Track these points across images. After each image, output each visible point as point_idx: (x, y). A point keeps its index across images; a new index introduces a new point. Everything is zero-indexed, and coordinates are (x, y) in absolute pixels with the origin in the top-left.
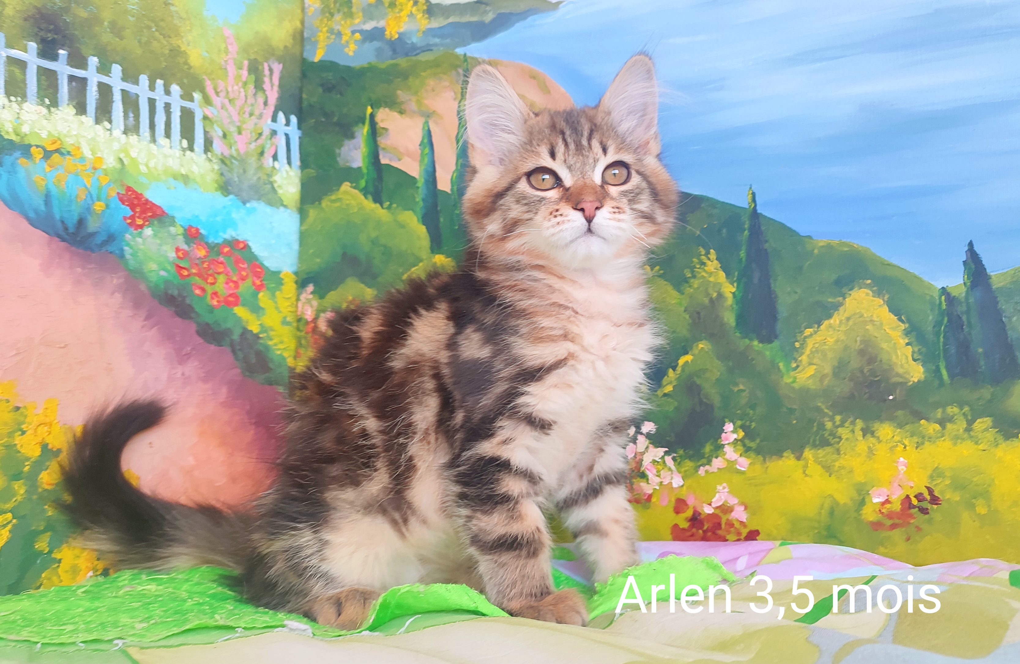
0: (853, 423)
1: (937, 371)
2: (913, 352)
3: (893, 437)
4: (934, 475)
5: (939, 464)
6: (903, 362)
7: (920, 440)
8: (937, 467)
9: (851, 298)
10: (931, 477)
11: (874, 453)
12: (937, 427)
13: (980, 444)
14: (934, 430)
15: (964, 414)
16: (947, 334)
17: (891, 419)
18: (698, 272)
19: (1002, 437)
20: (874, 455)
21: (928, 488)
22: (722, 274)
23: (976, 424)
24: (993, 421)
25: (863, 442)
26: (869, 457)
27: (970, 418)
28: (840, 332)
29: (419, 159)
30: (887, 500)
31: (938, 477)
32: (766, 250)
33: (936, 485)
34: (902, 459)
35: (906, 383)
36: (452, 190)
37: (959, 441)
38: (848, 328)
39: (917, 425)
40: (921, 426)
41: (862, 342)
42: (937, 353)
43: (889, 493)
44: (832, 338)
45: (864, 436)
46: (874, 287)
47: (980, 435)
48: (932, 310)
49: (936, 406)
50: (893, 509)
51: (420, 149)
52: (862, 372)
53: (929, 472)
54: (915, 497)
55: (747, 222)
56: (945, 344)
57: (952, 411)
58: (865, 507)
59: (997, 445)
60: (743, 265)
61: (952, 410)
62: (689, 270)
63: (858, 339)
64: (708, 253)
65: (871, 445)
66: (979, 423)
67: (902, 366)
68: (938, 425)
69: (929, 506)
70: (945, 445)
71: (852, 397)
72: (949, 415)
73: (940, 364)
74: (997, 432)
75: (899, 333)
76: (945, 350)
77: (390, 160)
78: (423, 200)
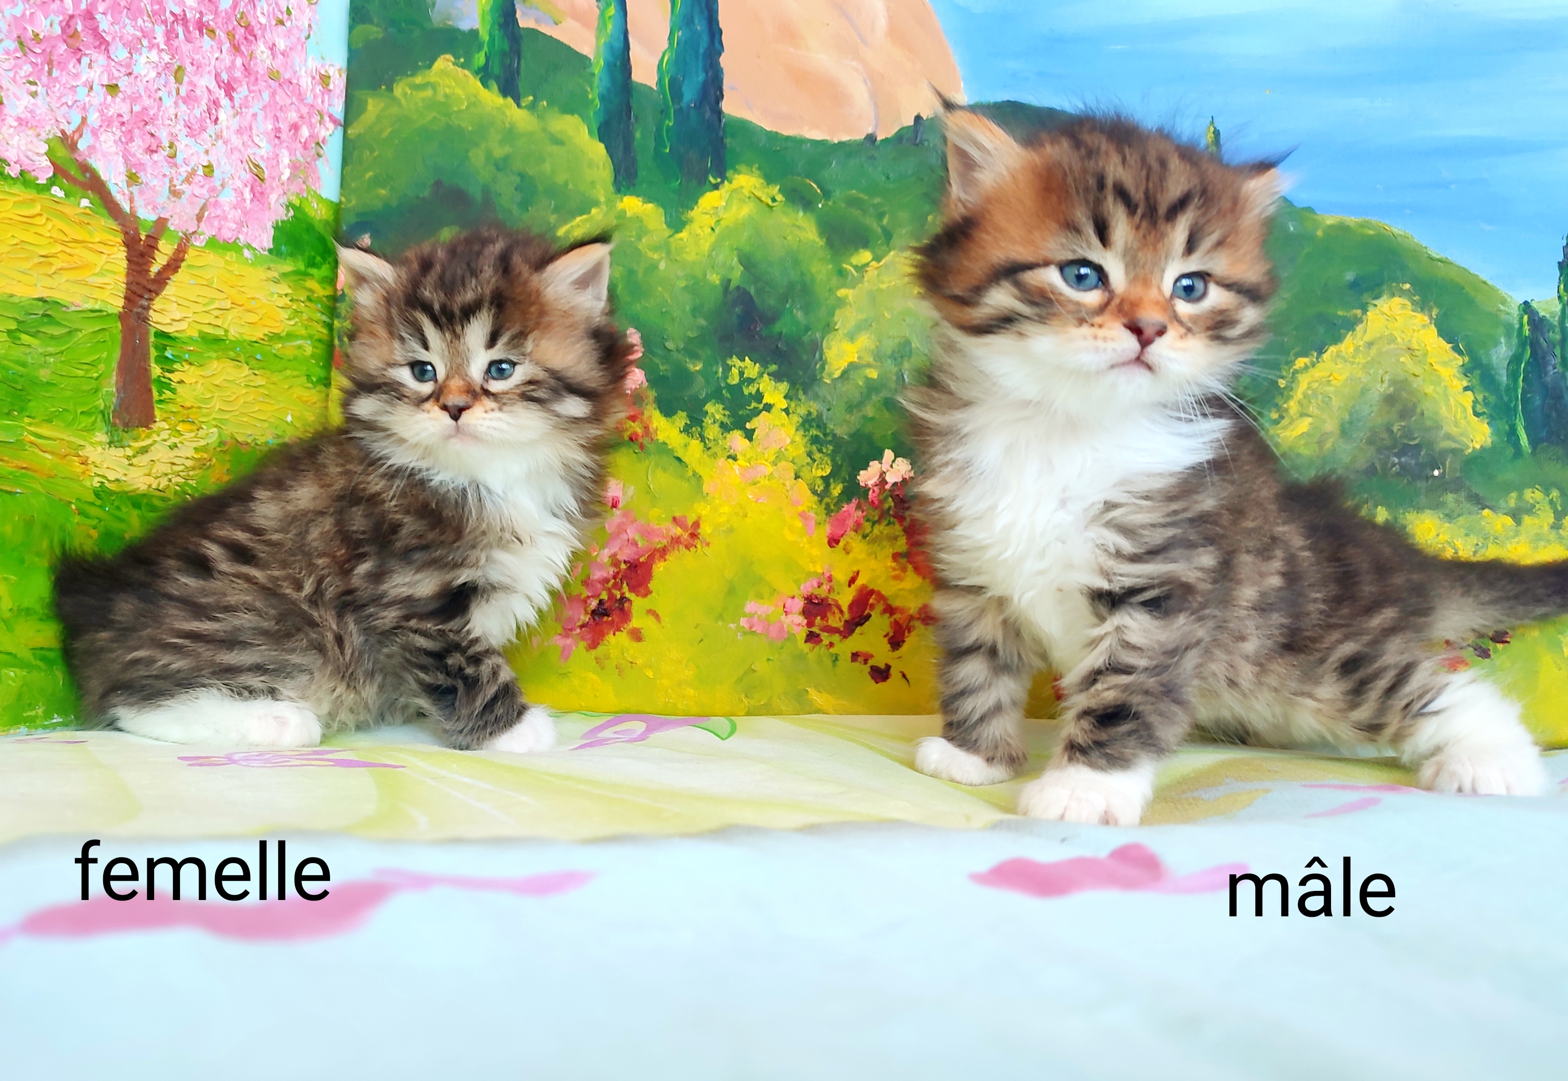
1: (1512, 433)
2: (1475, 402)
3: (1438, 535)
6: (1459, 418)
7: (1479, 540)
9: (1376, 311)
12: (1509, 521)
14: (1503, 526)
15: (1551, 502)
16: (1530, 376)
17: (1436, 506)
27: (1559, 508)
28: (1355, 366)
29: (596, 24)
35: (1463, 450)
36: (660, 82)
37: (1542, 543)
38: (1369, 358)
39: (1476, 517)
40: (1482, 518)
41: (1393, 382)
42: (1512, 405)
44: (1342, 375)
46: (1414, 295)
48: (1507, 337)
49: (1507, 488)
51: (598, 7)
52: (1389, 431)
56: (1525, 392)
57: (1532, 498)
61: (1532, 495)
63: (1387, 378)
67: (1456, 425)
68: (1509, 518)
69: (1490, 645)
70: (1521, 548)
71: (1371, 470)
72: (1528, 502)
73: (1517, 421)
75: (1455, 371)
76: (1525, 401)
77: (537, 21)
78: (602, 98)
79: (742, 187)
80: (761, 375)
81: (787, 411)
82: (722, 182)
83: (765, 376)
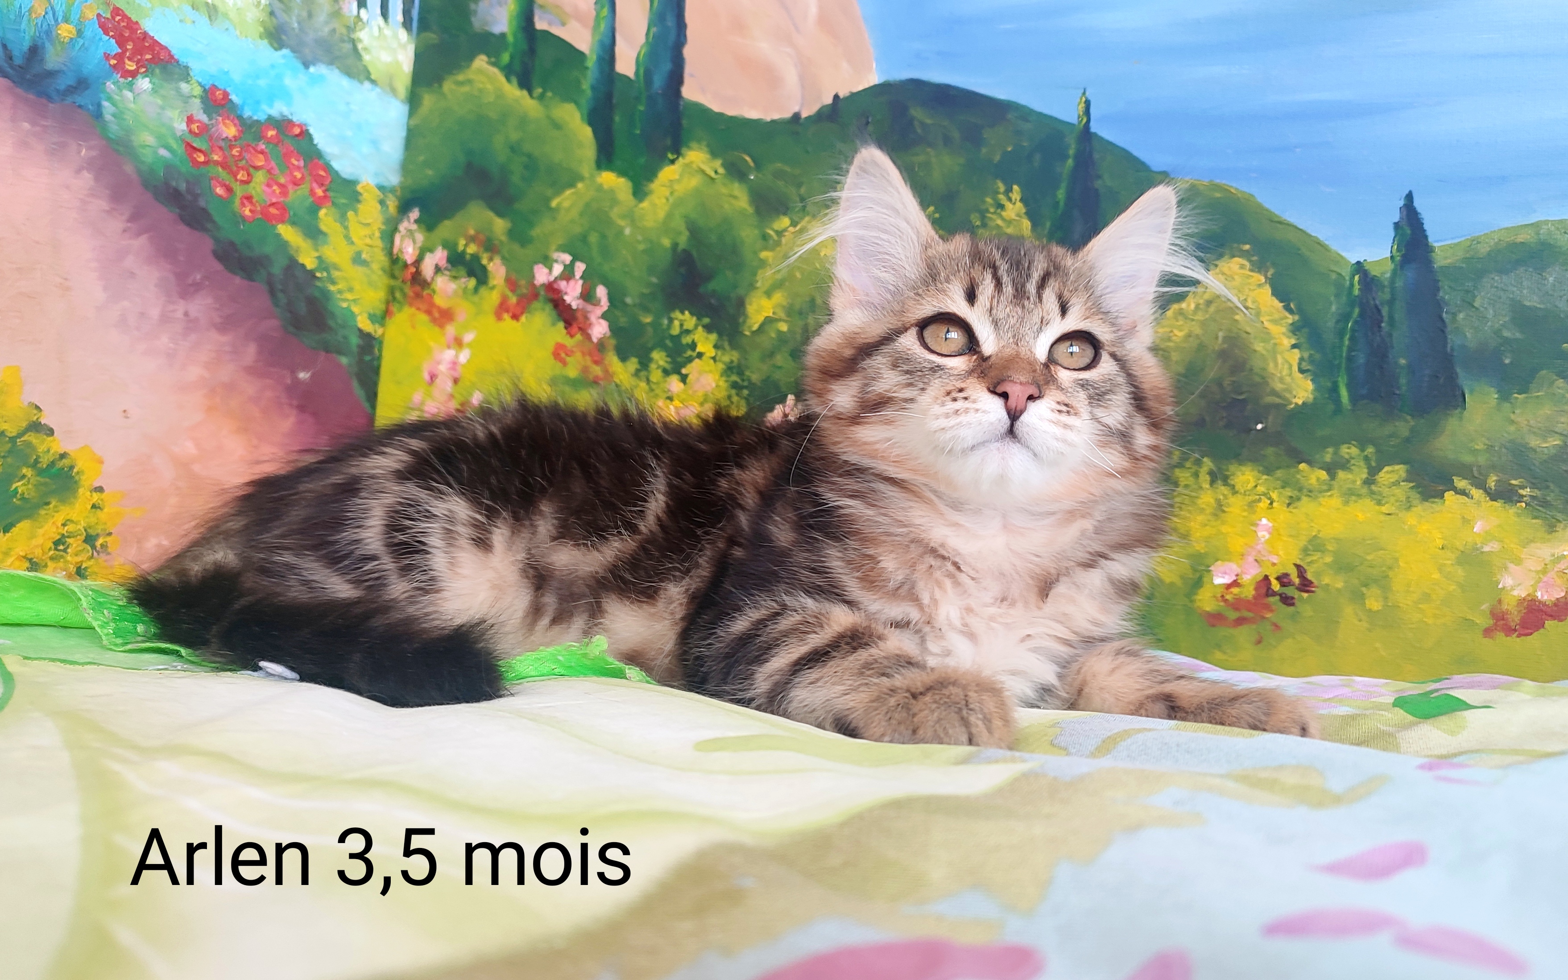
0: (1198, 463)
1: (1335, 389)
2: (1302, 359)
3: (1256, 486)
4: (1310, 547)
5: (1319, 531)
6: (1284, 374)
7: (1295, 493)
8: (1315, 536)
9: (1218, 270)
10: (1305, 551)
11: (1225, 509)
12: (1323, 475)
13: (1383, 505)
14: (1318, 479)
15: (1367, 459)
16: (1356, 334)
17: (1255, 459)
18: (991, 219)
19: (1418, 496)
20: (1224, 511)
21: (1298, 567)
22: (1026, 224)
23: (1381, 474)
24: (1407, 471)
25: (1209, 492)
26: (1215, 515)
27: (1374, 464)
28: (1194, 323)
29: (591, 23)
30: (1235, 581)
31: (1314, 551)
32: (1097, 190)
33: (1311, 562)
34: (1264, 521)
35: (1286, 405)
36: (637, 73)
37: (1354, 498)
38: (1207, 316)
39: (1293, 470)
40: (1299, 471)
41: (1226, 339)
42: (1337, 362)
43: (1239, 571)
44: (1181, 331)
45: (1212, 482)
46: (1253, 256)
47: (1386, 491)
48: (1337, 296)
49: (1326, 442)
50: (1243, 596)
51: (595, 9)
52: (1220, 385)
53: (1303, 543)
54: (1278, 579)
55: (1073, 146)
56: (1350, 349)
57: (1348, 453)
58: (1202, 590)
59: (1410, 507)
60: (1060, 212)
61: (1349, 451)
62: (977, 215)
63: (1221, 334)
64: (1009, 190)
65: (1221, 497)
66: (1387, 472)
67: (1281, 380)
68: (1324, 473)
69: (1296, 594)
70: (1332, 502)
71: (1201, 423)
72: (1342, 457)
73: (1340, 379)
74: (1412, 488)
75: (1284, 330)
76: (1350, 359)
77: (550, 24)
78: (593, 88)
79: (692, 162)
80: (696, 327)
81: (714, 358)
82: (677, 158)
83: (700, 329)
